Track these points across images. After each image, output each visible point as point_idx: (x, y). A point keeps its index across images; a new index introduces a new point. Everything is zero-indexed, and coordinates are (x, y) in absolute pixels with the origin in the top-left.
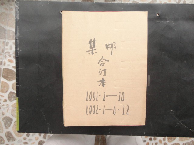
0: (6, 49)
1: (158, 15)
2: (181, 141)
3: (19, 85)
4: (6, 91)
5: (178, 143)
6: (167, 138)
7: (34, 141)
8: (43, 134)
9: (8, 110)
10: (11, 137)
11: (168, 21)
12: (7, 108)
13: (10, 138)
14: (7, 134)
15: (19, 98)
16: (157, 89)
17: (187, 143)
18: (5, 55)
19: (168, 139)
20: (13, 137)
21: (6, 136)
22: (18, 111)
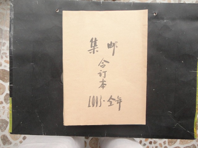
0: (3, 50)
1: (156, 14)
2: (182, 144)
3: (12, 85)
4: (2, 93)
5: (179, 147)
6: (166, 140)
9: (4, 113)
10: (6, 140)
11: (165, 21)
12: (3, 111)
14: (2, 137)
16: (154, 90)
17: (188, 147)
18: (2, 56)
19: (169, 142)
20: (9, 140)
21: (2, 140)
22: (11, 112)
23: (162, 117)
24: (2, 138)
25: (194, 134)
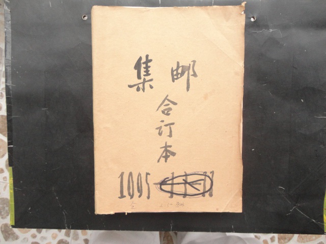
1: (254, 19)
2: (301, 242)
3: (12, 146)
4: (2, 154)
6: (276, 235)
7: (50, 239)
8: (63, 231)
9: (5, 187)
10: (10, 232)
11: (271, 30)
12: (5, 184)
13: (9, 234)
14: (3, 227)
15: (13, 168)
16: (253, 150)
19: (279, 239)
20: (15, 233)
21: (2, 232)
22: (12, 191)
23: (268, 196)
24: (3, 229)
25: (323, 225)
